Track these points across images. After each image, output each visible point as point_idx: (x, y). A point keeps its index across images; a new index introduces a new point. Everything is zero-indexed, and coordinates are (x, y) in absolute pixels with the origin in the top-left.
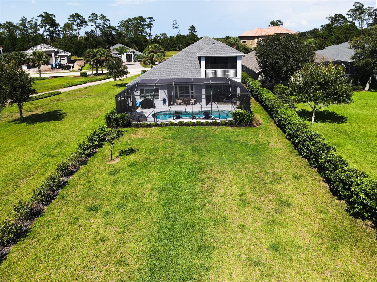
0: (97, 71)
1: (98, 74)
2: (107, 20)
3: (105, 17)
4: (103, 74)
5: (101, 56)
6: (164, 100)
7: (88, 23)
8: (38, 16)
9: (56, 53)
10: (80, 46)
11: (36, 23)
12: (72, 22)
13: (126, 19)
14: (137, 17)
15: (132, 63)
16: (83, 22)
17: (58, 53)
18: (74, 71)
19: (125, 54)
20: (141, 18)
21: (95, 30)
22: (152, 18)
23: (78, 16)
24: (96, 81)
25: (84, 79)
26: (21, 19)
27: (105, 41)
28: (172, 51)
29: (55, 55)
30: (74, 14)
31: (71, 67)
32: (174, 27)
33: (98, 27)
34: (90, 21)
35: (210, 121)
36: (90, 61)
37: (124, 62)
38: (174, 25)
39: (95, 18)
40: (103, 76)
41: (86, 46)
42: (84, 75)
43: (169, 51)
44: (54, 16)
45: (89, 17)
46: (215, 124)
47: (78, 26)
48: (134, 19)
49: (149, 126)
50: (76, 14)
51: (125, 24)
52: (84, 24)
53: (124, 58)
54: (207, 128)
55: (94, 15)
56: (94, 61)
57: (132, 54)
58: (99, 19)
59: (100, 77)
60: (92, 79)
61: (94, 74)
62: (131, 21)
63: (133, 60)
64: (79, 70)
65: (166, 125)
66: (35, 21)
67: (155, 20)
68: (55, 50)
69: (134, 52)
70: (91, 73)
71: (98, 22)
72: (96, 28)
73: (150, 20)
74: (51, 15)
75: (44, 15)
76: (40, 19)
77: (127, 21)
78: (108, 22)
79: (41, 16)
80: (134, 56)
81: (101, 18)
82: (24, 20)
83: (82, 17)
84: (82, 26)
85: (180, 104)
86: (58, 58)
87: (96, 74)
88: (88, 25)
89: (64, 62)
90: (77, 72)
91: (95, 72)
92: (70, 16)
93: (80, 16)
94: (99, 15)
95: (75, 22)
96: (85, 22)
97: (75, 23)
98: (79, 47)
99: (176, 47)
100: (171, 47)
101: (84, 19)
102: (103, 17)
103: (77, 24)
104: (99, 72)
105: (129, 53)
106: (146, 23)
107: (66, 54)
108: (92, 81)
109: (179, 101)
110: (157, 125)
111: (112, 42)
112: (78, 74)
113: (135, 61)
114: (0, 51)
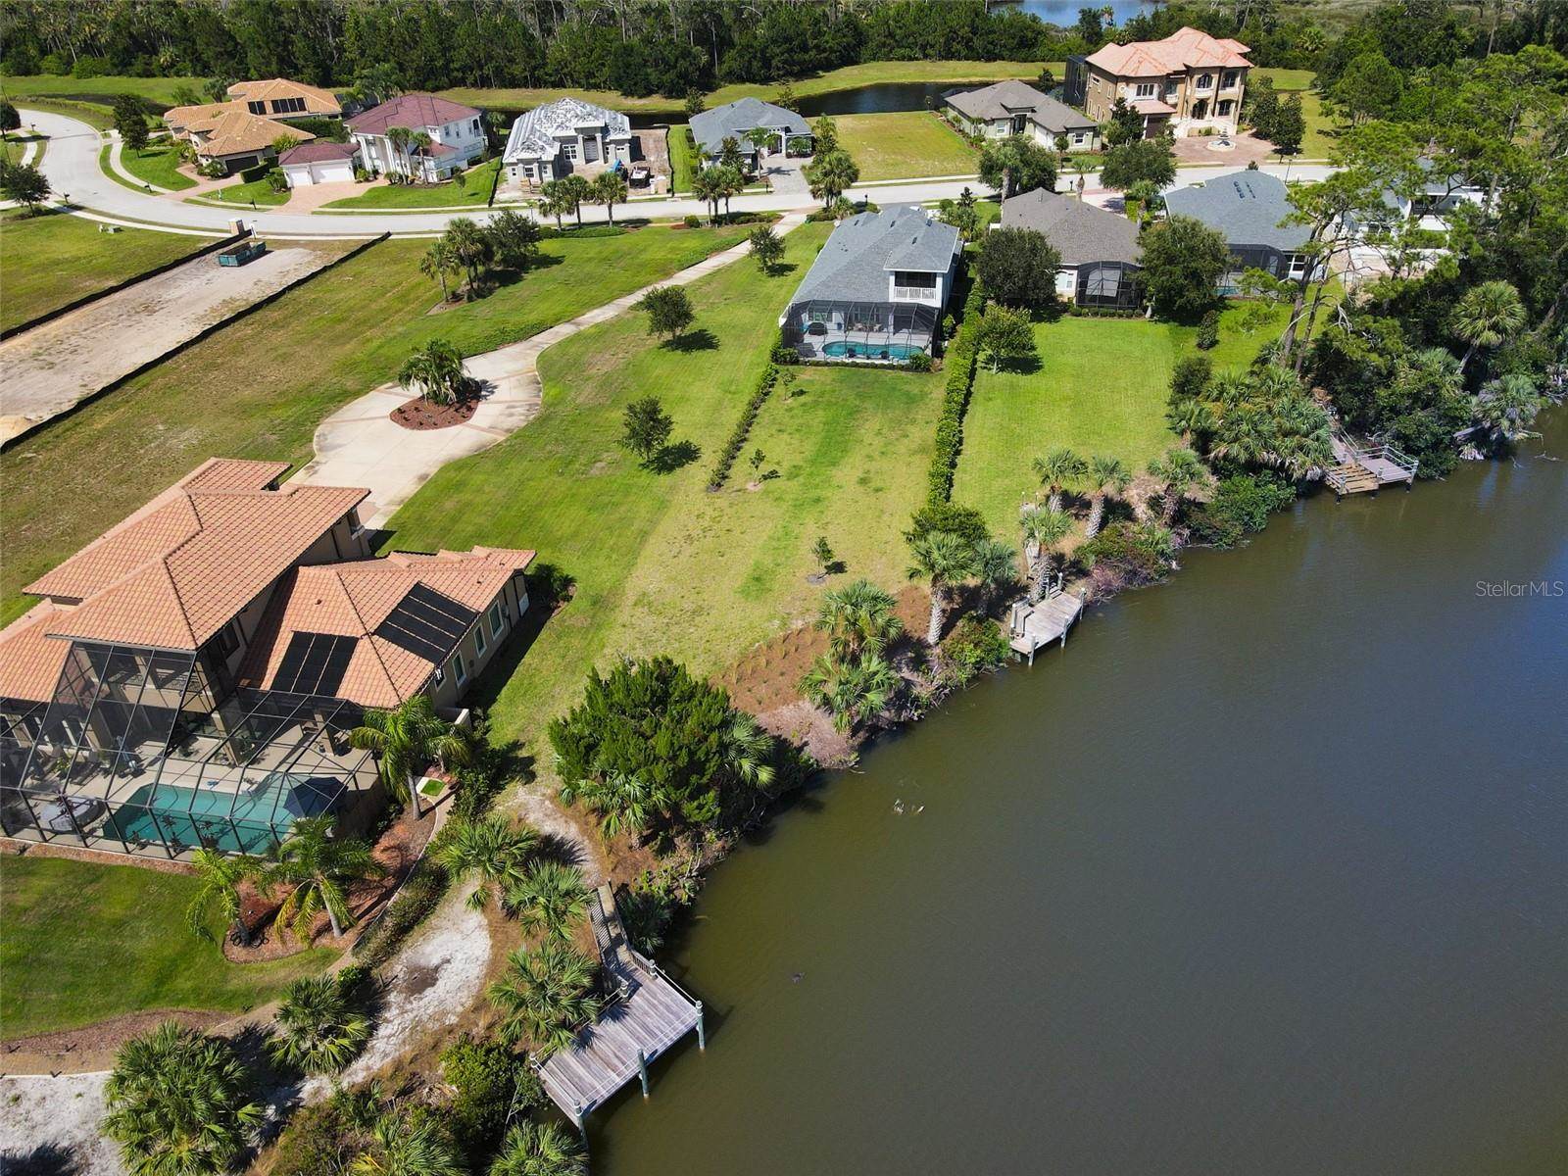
1: (720, 220)
4: (728, 220)
6: (839, 325)
9: (605, 131)
15: (783, 159)
17: (609, 134)
24: (724, 248)
29: (603, 138)
31: (652, 185)
35: (886, 362)
46: (892, 367)
49: (818, 364)
54: (880, 372)
57: (783, 134)
59: (725, 232)
61: (713, 223)
63: (784, 151)
64: (667, 191)
65: (837, 364)
69: (787, 130)
80: (788, 140)
85: (860, 330)
86: (608, 144)
87: (715, 220)
89: (625, 156)
90: (664, 199)
105: (776, 132)
107: (625, 136)
109: (860, 326)
110: (827, 364)
113: (788, 155)
114: (475, 122)
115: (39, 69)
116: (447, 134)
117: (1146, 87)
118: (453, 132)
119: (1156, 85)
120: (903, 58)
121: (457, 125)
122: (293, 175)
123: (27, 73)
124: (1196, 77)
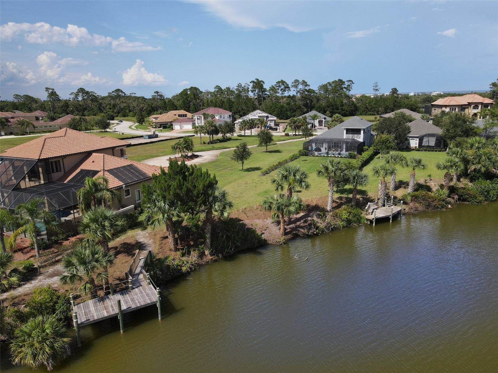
0: (296, 132)
1: (296, 135)
2: (307, 85)
3: (306, 83)
4: (299, 135)
5: (299, 122)
6: (326, 148)
7: (291, 89)
8: (250, 82)
9: (267, 117)
10: (283, 109)
11: (248, 88)
12: (278, 87)
13: (325, 83)
14: (337, 80)
15: (323, 127)
16: (286, 88)
17: (268, 118)
18: (279, 132)
19: (318, 120)
20: (340, 81)
21: (296, 95)
22: (352, 81)
23: (283, 82)
24: (295, 139)
25: (287, 138)
26: (238, 85)
27: (304, 105)
28: (369, 115)
29: (266, 119)
30: (280, 81)
31: (278, 129)
32: (374, 89)
33: (299, 91)
34: (293, 86)
35: (340, 156)
36: (292, 126)
37: (316, 127)
38: (374, 88)
39: (297, 83)
40: (300, 137)
41: (287, 110)
42: (287, 135)
43: (367, 115)
44: (264, 83)
45: (292, 83)
47: (282, 91)
48: (333, 82)
49: (314, 156)
50: (282, 81)
51: (324, 87)
52: (288, 89)
53: (316, 123)
55: (297, 81)
56: (294, 126)
57: (323, 120)
58: (301, 84)
59: (297, 137)
60: (292, 138)
61: (294, 135)
62: (330, 85)
63: (324, 125)
64: (283, 131)
65: (321, 156)
66: (247, 86)
67: (354, 83)
68: (266, 115)
69: (325, 118)
70: (291, 134)
71: (299, 88)
72: (297, 93)
73: (349, 83)
74: (262, 81)
75: (255, 81)
76: (251, 85)
77: (326, 85)
78: (308, 87)
79: (253, 82)
80: (325, 122)
81: (303, 84)
82: (239, 86)
83: (286, 83)
84: (285, 91)
85: (333, 151)
86: (268, 121)
87: (295, 135)
88: (290, 91)
89: (272, 124)
90: (281, 133)
91: (294, 133)
92: (277, 83)
93: (285, 82)
94: (301, 81)
95: (280, 87)
96: (289, 88)
97: (280, 89)
98: (282, 111)
99: (375, 111)
100: (369, 111)
101: (288, 85)
102: (305, 83)
103: (282, 90)
104: (297, 133)
105: (321, 119)
106: (346, 86)
107: (273, 119)
108: (292, 139)
109: (333, 149)
110: (318, 156)
111: (310, 105)
112: (283, 134)
113: (325, 126)
114: (230, 115)
115: (128, 115)
116: (221, 117)
117: (453, 109)
118: (222, 117)
119: (457, 108)
120: (371, 115)
121: (224, 115)
122: (175, 126)
123: (125, 116)
124: (472, 106)
